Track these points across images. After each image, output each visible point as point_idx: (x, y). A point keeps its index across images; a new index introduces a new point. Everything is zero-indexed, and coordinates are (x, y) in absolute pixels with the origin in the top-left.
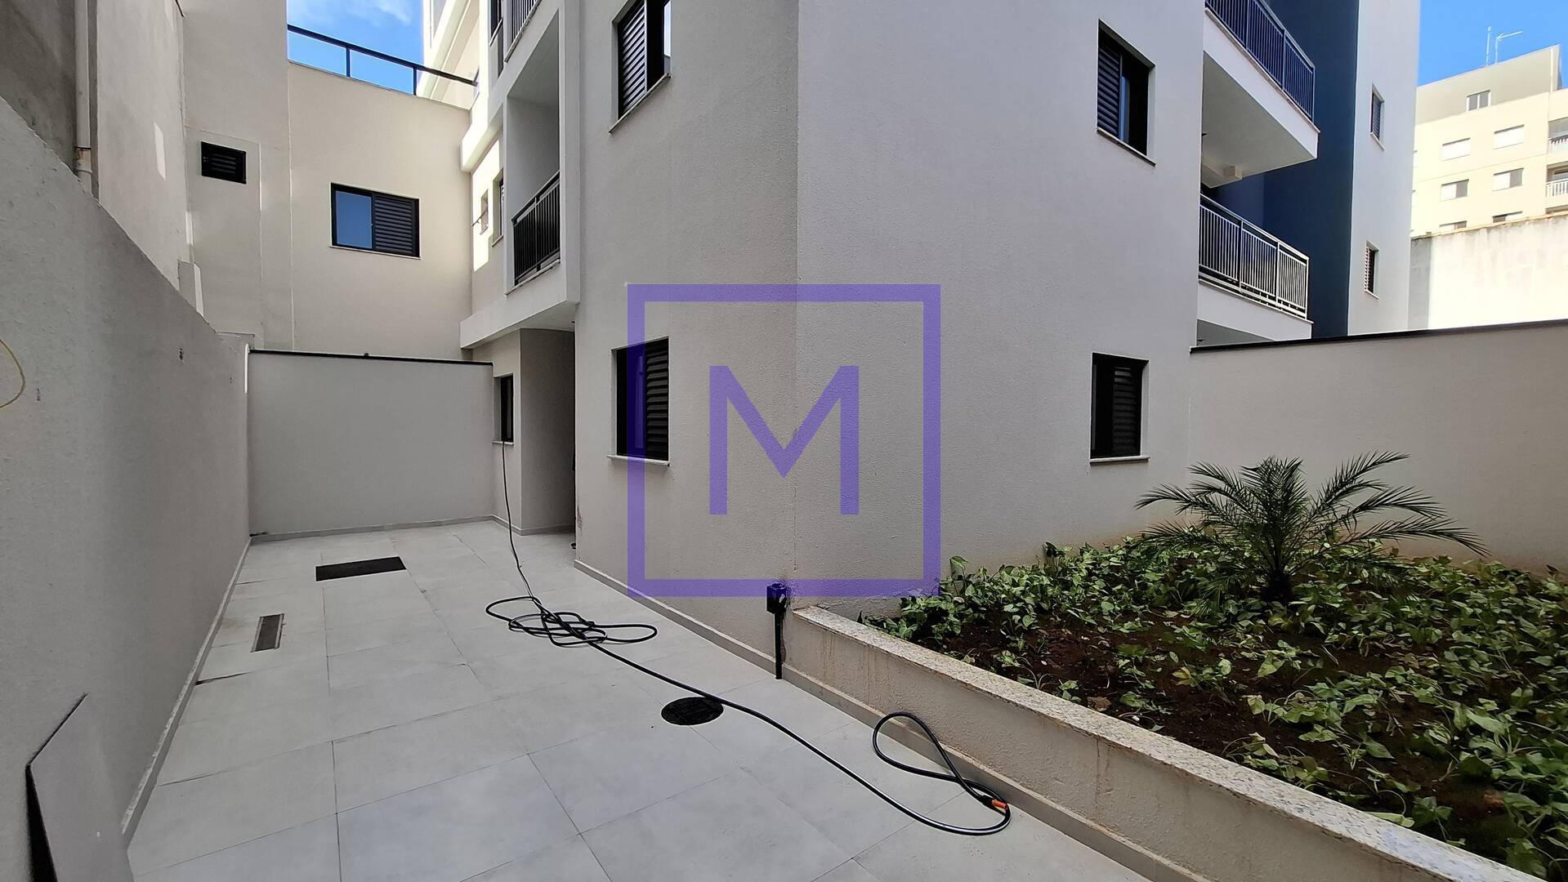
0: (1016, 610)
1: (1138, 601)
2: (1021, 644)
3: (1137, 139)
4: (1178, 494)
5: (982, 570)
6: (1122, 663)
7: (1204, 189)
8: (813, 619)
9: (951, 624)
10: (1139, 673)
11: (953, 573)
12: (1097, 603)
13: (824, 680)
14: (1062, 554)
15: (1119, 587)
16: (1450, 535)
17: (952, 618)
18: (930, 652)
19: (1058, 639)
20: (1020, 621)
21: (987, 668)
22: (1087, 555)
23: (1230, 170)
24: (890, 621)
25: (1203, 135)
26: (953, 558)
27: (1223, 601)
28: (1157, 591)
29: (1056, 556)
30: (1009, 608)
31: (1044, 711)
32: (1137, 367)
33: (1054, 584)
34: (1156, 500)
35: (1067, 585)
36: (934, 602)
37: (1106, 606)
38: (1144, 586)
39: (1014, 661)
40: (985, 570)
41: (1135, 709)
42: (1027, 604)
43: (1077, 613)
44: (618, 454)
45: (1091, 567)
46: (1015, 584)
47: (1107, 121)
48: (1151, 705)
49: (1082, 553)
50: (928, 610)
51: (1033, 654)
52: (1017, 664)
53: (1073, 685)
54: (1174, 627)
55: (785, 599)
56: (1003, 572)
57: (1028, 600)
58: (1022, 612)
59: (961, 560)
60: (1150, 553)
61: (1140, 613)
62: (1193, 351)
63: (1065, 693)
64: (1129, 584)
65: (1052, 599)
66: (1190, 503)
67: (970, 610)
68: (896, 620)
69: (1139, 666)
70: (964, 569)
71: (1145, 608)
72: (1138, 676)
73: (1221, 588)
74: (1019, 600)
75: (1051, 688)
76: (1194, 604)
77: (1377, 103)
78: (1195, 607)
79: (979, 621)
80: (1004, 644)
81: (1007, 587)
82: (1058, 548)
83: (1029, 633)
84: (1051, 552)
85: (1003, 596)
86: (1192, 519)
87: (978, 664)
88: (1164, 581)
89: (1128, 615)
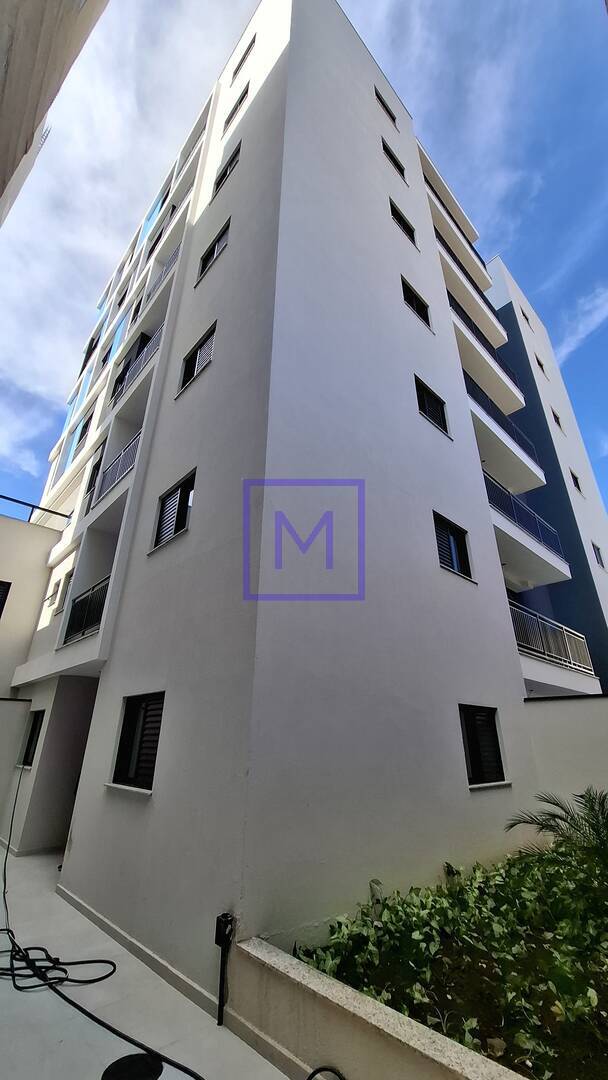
0: (421, 937)
1: (522, 922)
2: (428, 975)
3: (465, 570)
4: (532, 819)
5: (396, 892)
6: (511, 996)
8: (254, 952)
9: (371, 953)
10: (528, 1006)
11: (373, 896)
12: (489, 926)
14: (458, 873)
15: (505, 907)
17: (371, 947)
18: (349, 990)
19: (459, 968)
20: (427, 948)
21: (399, 1010)
22: (478, 874)
24: (319, 952)
25: (502, 565)
26: (372, 881)
27: (584, 919)
28: (535, 911)
29: (454, 875)
30: (416, 935)
31: (445, 1061)
32: (491, 713)
33: (452, 906)
34: (517, 824)
35: (464, 906)
36: (356, 930)
37: (498, 929)
38: (523, 905)
39: (423, 996)
40: (398, 892)
41: (528, 1050)
42: (432, 928)
43: (471, 937)
44: (114, 782)
45: (482, 885)
46: (423, 907)
47: (445, 560)
48: (540, 1046)
49: (474, 871)
50: (351, 937)
51: (436, 987)
52: (426, 1000)
53: (473, 1023)
54: (552, 950)
55: (231, 930)
56: (413, 895)
57: (434, 924)
58: (428, 938)
59: (378, 883)
60: (526, 869)
61: (524, 935)
62: (526, 700)
63: (468, 1037)
64: (511, 904)
65: (454, 921)
66: (544, 826)
67: (387, 937)
68: (325, 949)
69: (528, 997)
70: (384, 892)
71: (527, 930)
72: (525, 1008)
73: (581, 905)
74: (427, 924)
75: (455, 1033)
76: (564, 924)
77: (597, 550)
78: (565, 927)
79: (394, 949)
80: (415, 977)
81: (416, 910)
82: (455, 868)
83: (434, 963)
84: (450, 872)
85: (414, 919)
86: (549, 840)
87: (392, 1003)
88: (539, 899)
89: (513, 937)
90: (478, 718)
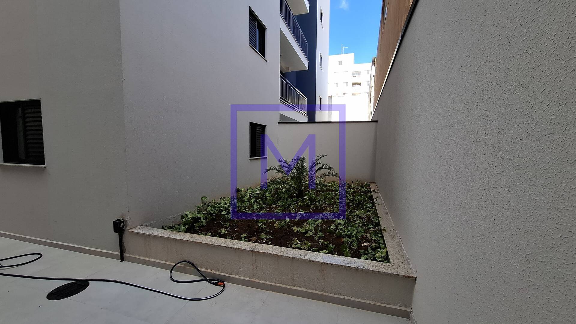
0: (226, 213)
1: (264, 204)
2: (228, 225)
3: (262, 51)
4: (275, 168)
5: (213, 200)
6: (260, 225)
7: (281, 72)
8: (140, 231)
9: (202, 222)
10: (265, 227)
11: (203, 203)
12: (253, 206)
13: (147, 257)
14: (241, 191)
15: (259, 200)
16: (335, 175)
17: (202, 220)
18: (193, 235)
19: (240, 221)
20: (228, 217)
21: (216, 236)
22: (249, 191)
23: (287, 68)
24: (176, 226)
25: (280, 55)
26: (202, 197)
27: (287, 200)
28: (270, 200)
29: (239, 192)
30: (223, 213)
31: (235, 247)
32: (263, 127)
33: (239, 202)
34: (269, 171)
35: (243, 201)
36: (195, 215)
37: (255, 207)
38: (266, 199)
39: (225, 231)
40: (215, 200)
41: (264, 238)
42: (230, 210)
43: (246, 210)
44: (5, 162)
45: (250, 194)
46: (226, 204)
47: (252, 42)
48: (268, 236)
49: (248, 190)
50: (192, 218)
51: (232, 227)
52: (226, 232)
53: (245, 235)
54: (275, 210)
55: (123, 226)
56: (222, 200)
57: (230, 209)
58: (228, 213)
59: (205, 197)
60: (268, 187)
61: (265, 207)
62: (279, 123)
63: (243, 239)
64: (261, 199)
65: (238, 207)
66: (278, 171)
67: (210, 216)
68: (179, 225)
69: (265, 224)
70: (206, 201)
72: (264, 228)
73: (286, 196)
74: (227, 209)
75: (238, 238)
76: (280, 202)
77: (321, 58)
78: (280, 203)
79: (213, 220)
80: (222, 226)
81: (223, 205)
82: (240, 189)
83: (231, 221)
84: (238, 191)
85: (222, 208)
86: (279, 176)
87: (213, 235)
88: (271, 196)
89: (262, 208)
90: (257, 129)
